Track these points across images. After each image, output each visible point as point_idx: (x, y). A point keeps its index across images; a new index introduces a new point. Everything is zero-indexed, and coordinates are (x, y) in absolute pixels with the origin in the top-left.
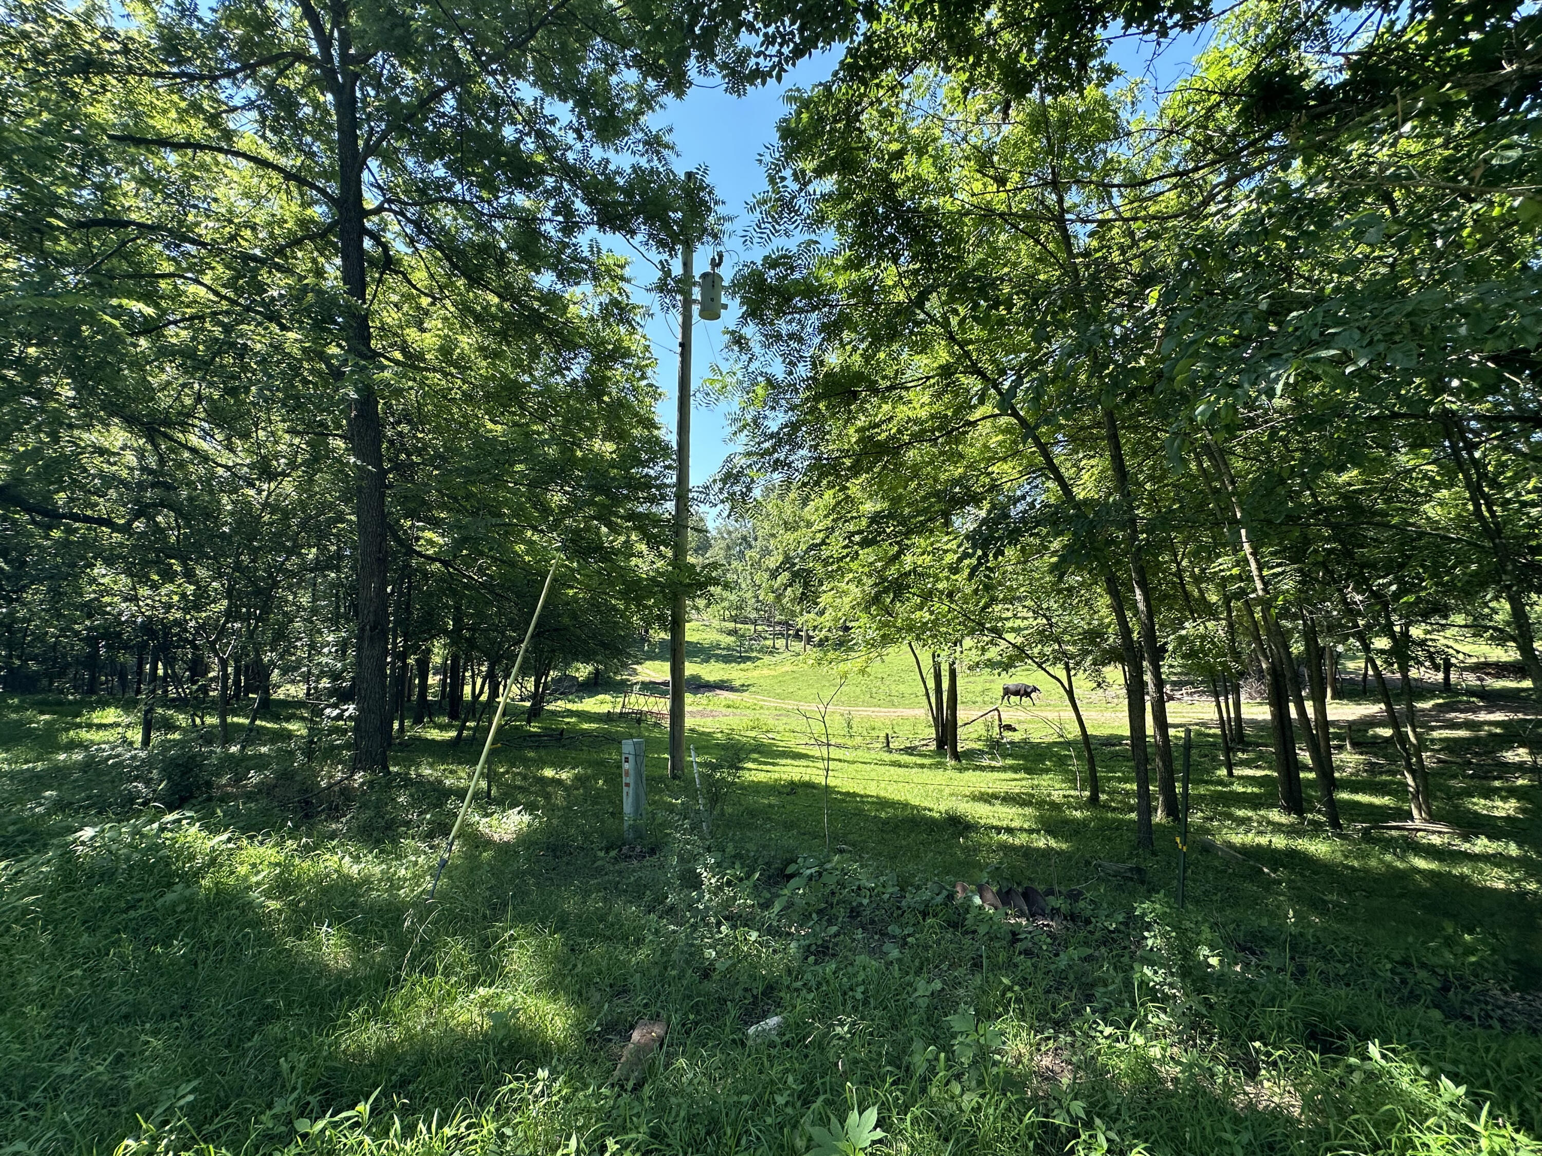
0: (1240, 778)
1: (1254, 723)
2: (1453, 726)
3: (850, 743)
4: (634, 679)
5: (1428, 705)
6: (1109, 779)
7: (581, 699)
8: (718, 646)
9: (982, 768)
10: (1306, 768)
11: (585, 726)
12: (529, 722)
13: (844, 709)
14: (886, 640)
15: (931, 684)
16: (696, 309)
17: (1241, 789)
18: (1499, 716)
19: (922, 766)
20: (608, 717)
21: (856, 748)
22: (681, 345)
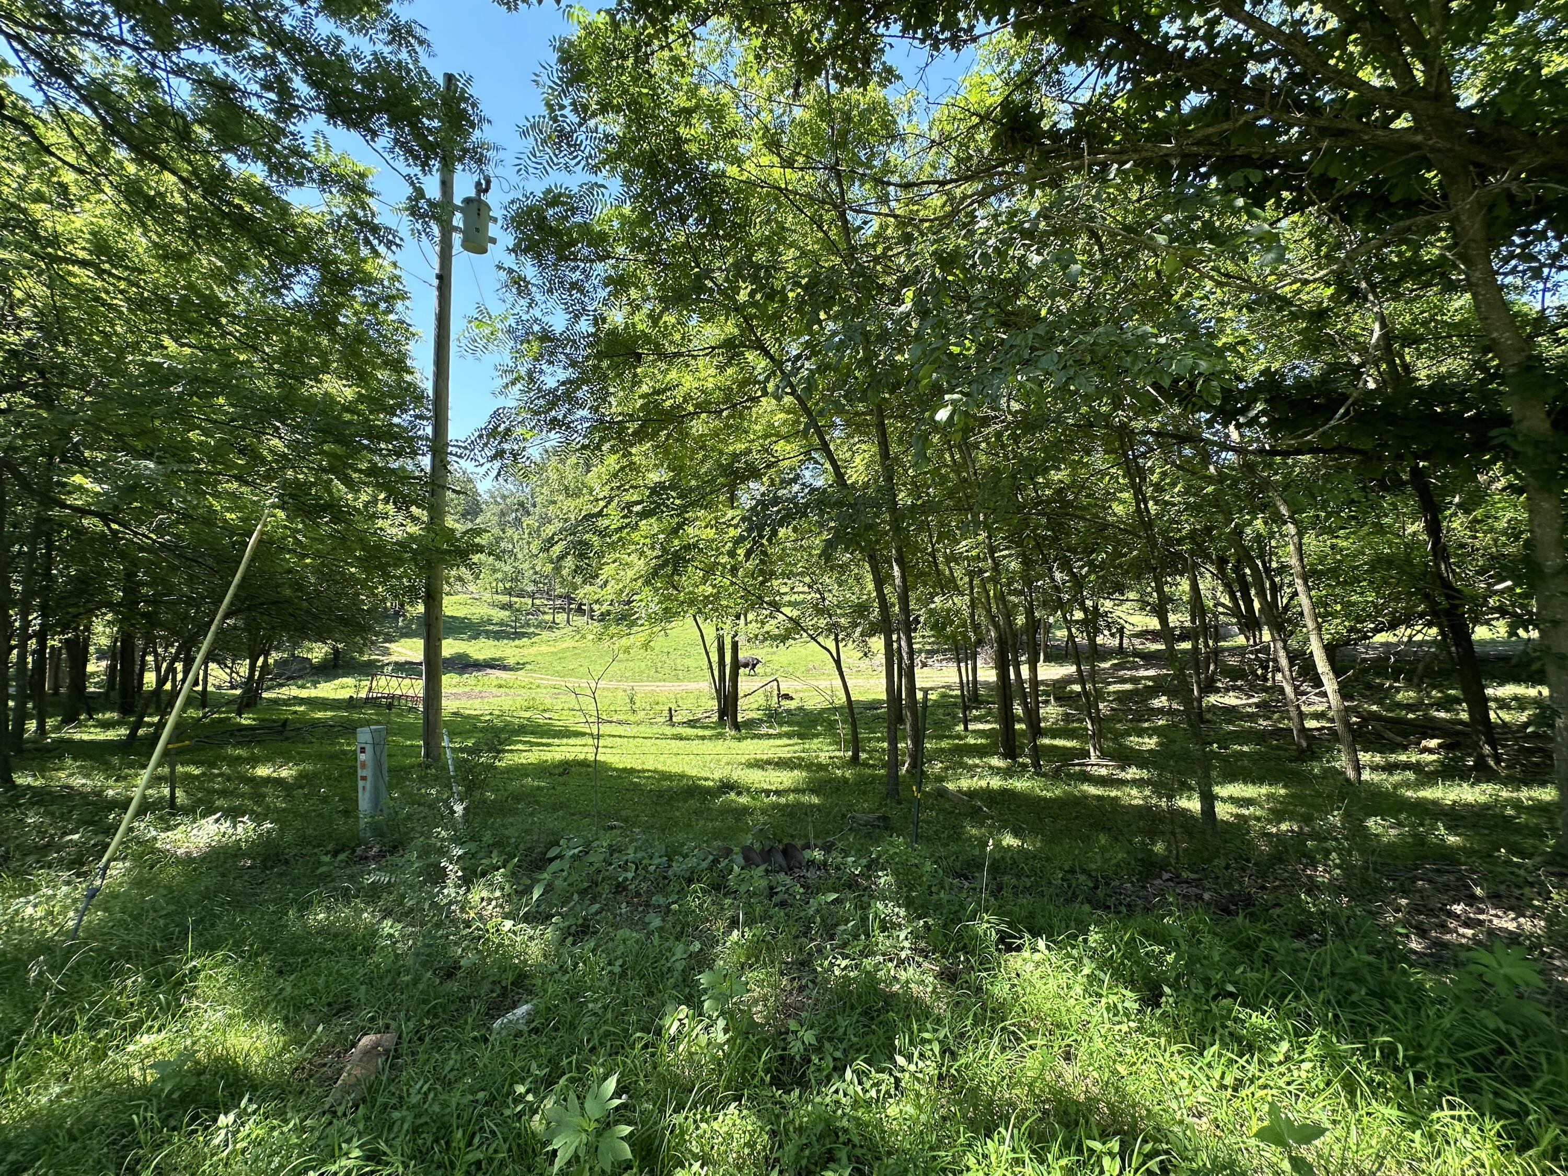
0: (974, 731)
1: (987, 684)
2: (1123, 681)
3: (632, 718)
4: (386, 659)
5: (1106, 665)
6: (870, 740)
7: (315, 684)
8: (489, 621)
9: (759, 737)
10: (1020, 721)
11: (320, 715)
12: (240, 714)
13: (626, 685)
14: (668, 615)
15: (715, 657)
16: (457, 238)
17: (972, 741)
18: (1152, 673)
19: (703, 738)
20: (351, 704)
21: (638, 724)
22: (439, 277)
